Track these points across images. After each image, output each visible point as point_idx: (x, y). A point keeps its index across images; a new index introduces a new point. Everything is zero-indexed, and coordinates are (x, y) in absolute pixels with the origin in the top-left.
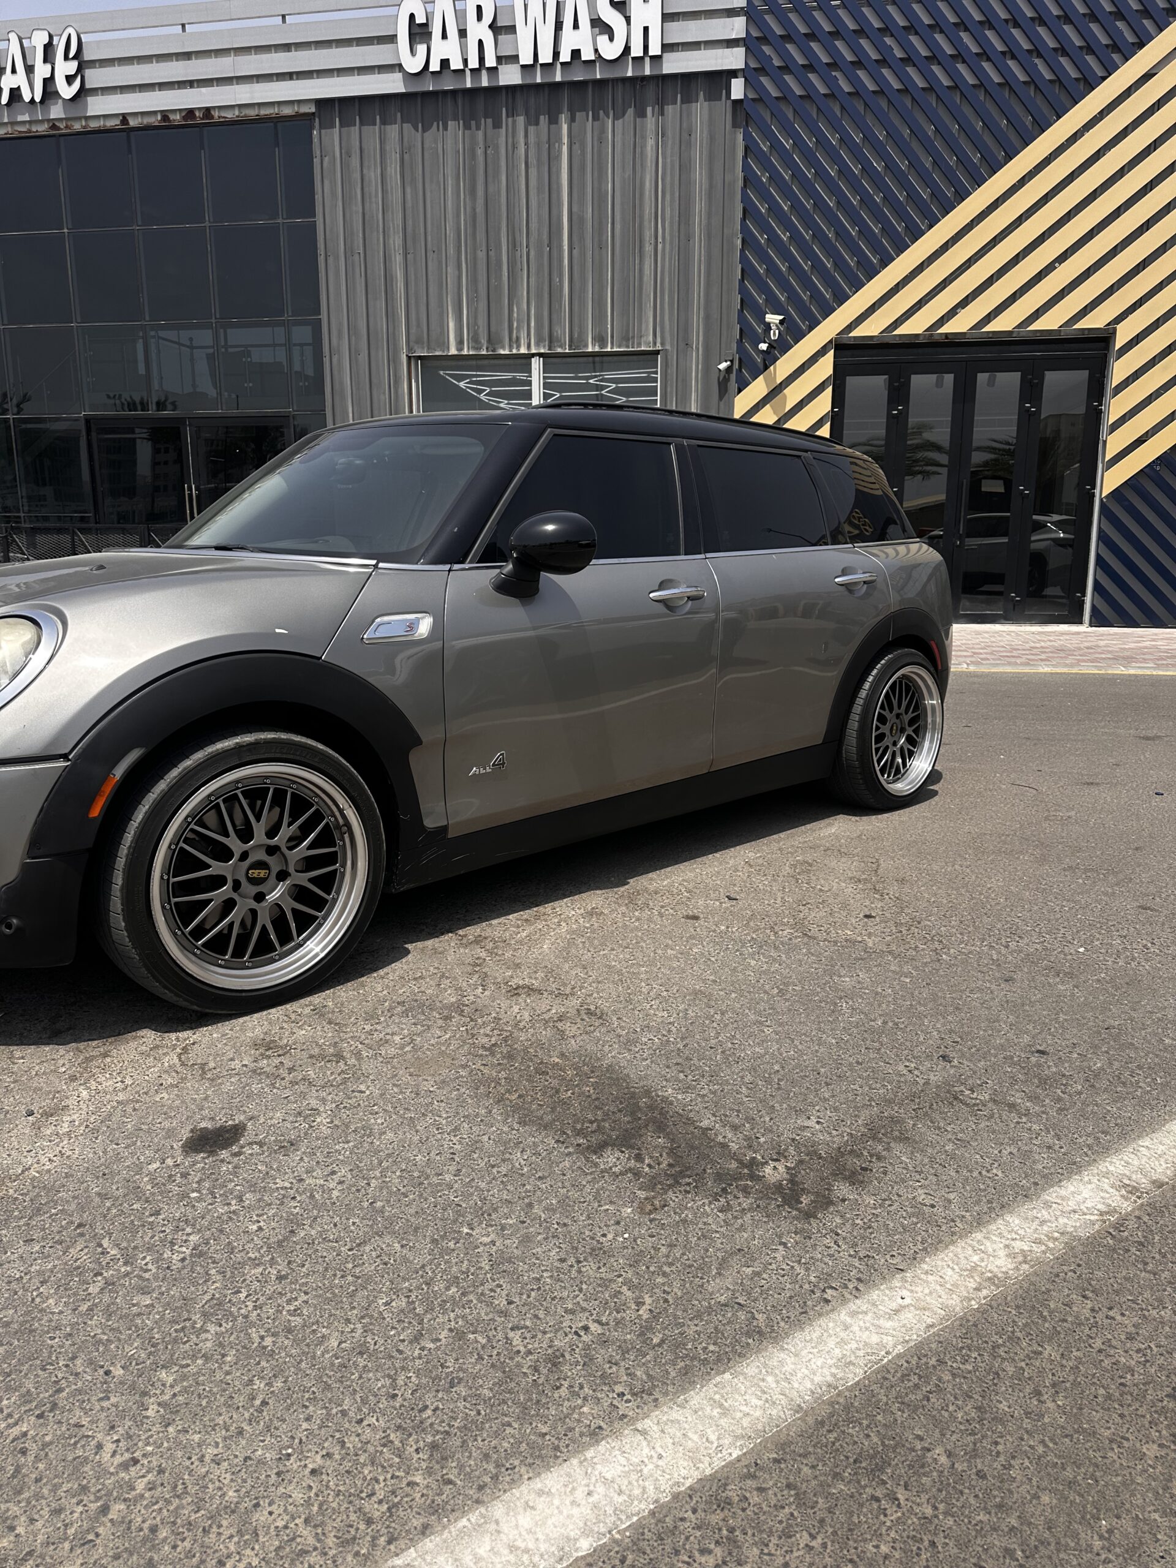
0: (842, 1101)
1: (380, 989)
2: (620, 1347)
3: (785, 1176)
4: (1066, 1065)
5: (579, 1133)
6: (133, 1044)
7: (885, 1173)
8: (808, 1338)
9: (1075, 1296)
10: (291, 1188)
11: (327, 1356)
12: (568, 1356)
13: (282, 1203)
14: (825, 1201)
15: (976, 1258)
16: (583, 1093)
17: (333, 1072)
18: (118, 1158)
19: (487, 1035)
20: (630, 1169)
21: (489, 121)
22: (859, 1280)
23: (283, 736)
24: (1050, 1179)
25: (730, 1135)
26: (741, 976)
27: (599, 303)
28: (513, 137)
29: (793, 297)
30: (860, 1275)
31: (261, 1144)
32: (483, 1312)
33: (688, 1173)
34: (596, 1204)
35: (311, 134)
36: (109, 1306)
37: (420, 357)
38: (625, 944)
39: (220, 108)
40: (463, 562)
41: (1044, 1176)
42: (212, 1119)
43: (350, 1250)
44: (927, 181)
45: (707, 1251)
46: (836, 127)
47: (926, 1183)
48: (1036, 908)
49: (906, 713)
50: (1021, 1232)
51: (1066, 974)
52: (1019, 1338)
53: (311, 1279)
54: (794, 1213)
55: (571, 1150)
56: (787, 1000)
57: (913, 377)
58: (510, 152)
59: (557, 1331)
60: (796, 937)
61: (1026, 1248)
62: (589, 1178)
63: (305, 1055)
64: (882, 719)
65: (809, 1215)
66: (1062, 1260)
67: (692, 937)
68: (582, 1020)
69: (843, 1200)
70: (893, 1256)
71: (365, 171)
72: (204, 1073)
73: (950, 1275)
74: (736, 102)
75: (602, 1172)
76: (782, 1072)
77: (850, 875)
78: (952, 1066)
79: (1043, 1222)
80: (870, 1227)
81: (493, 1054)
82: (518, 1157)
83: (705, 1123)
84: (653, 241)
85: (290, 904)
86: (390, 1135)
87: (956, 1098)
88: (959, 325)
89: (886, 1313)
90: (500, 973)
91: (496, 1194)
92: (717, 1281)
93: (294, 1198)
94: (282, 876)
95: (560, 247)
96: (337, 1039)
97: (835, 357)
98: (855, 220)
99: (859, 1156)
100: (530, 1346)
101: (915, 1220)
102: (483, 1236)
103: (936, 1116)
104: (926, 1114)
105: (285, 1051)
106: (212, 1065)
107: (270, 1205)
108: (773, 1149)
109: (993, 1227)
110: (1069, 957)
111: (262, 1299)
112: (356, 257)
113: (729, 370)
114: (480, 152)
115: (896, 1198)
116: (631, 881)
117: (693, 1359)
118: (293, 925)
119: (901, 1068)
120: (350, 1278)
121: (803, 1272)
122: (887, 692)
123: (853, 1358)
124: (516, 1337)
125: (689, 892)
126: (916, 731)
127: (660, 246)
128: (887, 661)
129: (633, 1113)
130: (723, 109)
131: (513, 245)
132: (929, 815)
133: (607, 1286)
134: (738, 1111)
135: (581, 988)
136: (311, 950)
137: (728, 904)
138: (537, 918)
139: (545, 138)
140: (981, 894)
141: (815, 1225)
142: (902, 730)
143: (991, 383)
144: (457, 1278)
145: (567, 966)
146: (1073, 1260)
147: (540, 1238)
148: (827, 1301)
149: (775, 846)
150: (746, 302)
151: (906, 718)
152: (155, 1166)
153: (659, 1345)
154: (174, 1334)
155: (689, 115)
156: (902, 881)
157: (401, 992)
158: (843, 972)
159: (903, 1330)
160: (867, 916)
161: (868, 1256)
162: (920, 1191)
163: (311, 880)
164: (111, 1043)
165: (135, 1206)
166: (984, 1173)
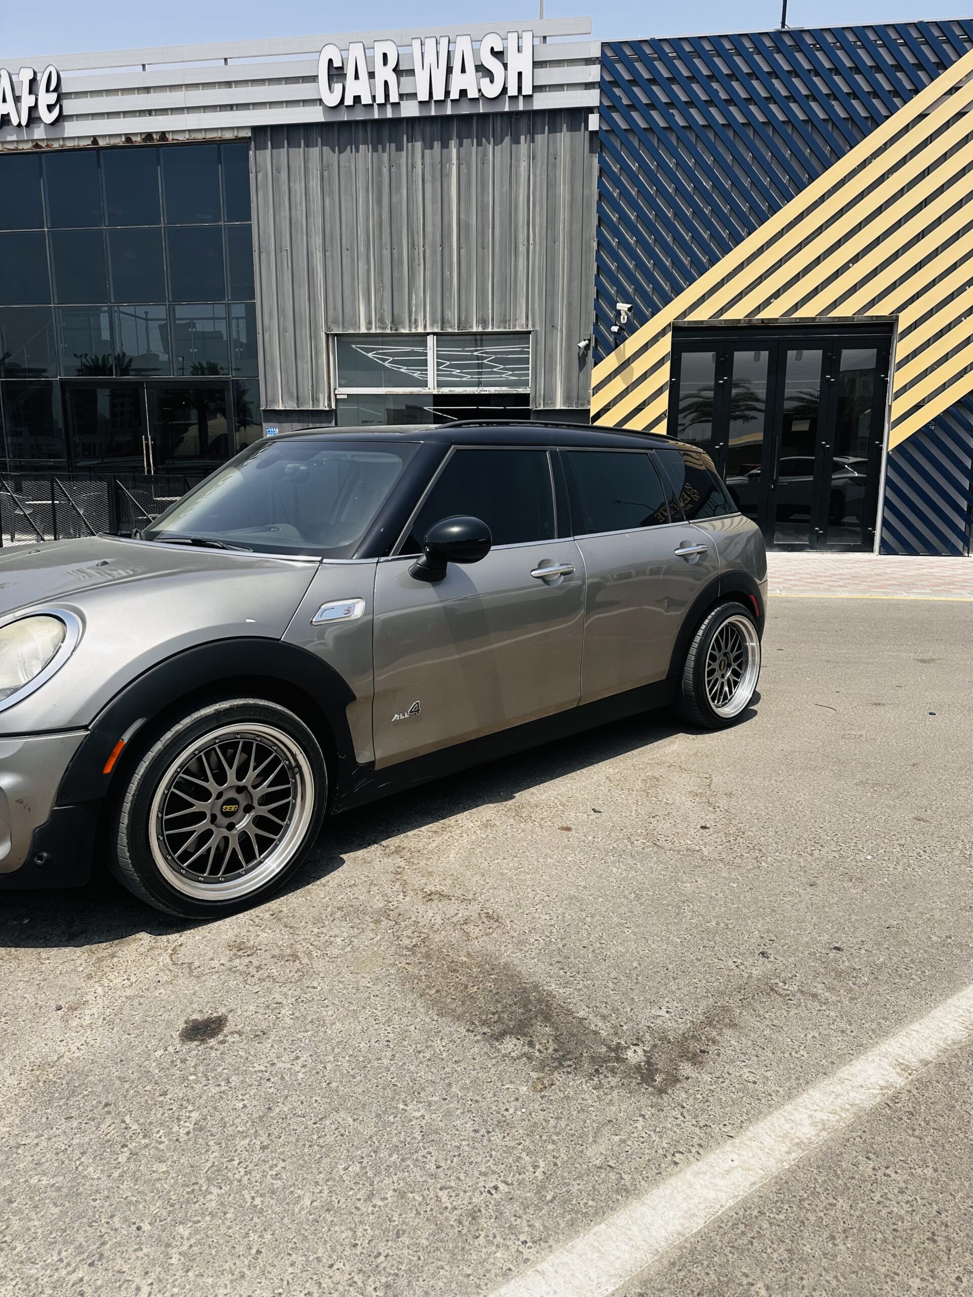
0: (686, 993)
1: (322, 896)
2: (522, 1203)
3: (644, 1059)
4: (857, 960)
5: (484, 1023)
6: (134, 946)
7: (718, 1055)
8: (662, 1194)
9: (861, 1158)
10: (266, 1071)
11: (303, 1213)
12: (483, 1211)
13: (260, 1085)
14: (674, 1079)
15: (787, 1127)
16: (486, 988)
17: (290, 970)
18: (131, 1046)
19: (409, 937)
20: (525, 1054)
21: (393, 145)
22: (700, 1145)
23: (251, 701)
24: (844, 1058)
25: (600, 1024)
26: (606, 883)
27: (482, 293)
28: (413, 158)
29: (639, 289)
30: (701, 1142)
31: (240, 1033)
32: (418, 1174)
33: (569, 1056)
34: (500, 1084)
35: (248, 154)
36: (135, 1173)
37: (336, 335)
38: (514, 854)
39: (173, 132)
40: (387, 555)
41: (839, 1057)
42: (201, 1011)
43: (315, 1123)
44: (747, 197)
45: (585, 1122)
46: (673, 153)
47: (750, 1063)
48: (834, 819)
49: (732, 651)
50: (822, 1104)
51: (857, 879)
52: (819, 1193)
53: (287, 1149)
54: (650, 1089)
55: (479, 1037)
56: (641, 904)
57: (736, 353)
58: (410, 170)
59: (474, 1191)
60: (648, 847)
61: (825, 1118)
62: (494, 1061)
63: (269, 956)
64: (713, 658)
65: (661, 1091)
66: (851, 1128)
67: (566, 847)
68: (483, 923)
69: (687, 1078)
70: (725, 1125)
71: (292, 184)
72: (191, 971)
73: (768, 1141)
74: (593, 133)
75: (503, 1056)
76: (639, 968)
77: (689, 790)
78: (769, 962)
79: (838, 1096)
80: (707, 1101)
81: (414, 954)
82: (438, 1044)
83: (581, 1014)
84: (525, 243)
85: (253, 832)
86: (338, 1025)
87: (772, 990)
88: (774, 312)
89: (720, 1173)
90: (416, 880)
91: (423, 1074)
92: (594, 1147)
93: (269, 1080)
94: (248, 809)
95: (450, 247)
96: (292, 941)
97: (673, 337)
98: (689, 227)
99: (699, 1040)
100: (455, 1203)
101: (741, 1094)
102: (415, 1110)
103: (757, 1005)
104: (749, 1004)
105: (253, 951)
106: (197, 964)
107: (251, 1085)
108: (634, 1035)
109: (799, 1100)
110: (860, 864)
111: (251, 1166)
112: (284, 253)
113: (587, 347)
114: (385, 170)
115: (726, 1076)
116: (517, 795)
117: (577, 1212)
118: (256, 848)
119: (730, 963)
120: (316, 1147)
121: (658, 1140)
122: (717, 637)
123: (696, 1211)
124: (443, 1194)
125: (563, 805)
126: (740, 666)
127: (531, 247)
128: (717, 613)
129: (525, 1006)
130: (582, 138)
131: (412, 245)
132: (750, 733)
133: (511, 1153)
134: (606, 1003)
135: (481, 893)
136: (270, 866)
137: (594, 816)
138: (444, 829)
139: (438, 159)
140: (791, 807)
141: (665, 1099)
142: (729, 665)
143: (798, 358)
144: (397, 1146)
145: (469, 873)
146: (859, 1127)
147: (458, 1112)
148: (676, 1163)
149: (629, 762)
150: (601, 292)
151: (732, 656)
152: (160, 1053)
153: (551, 1201)
154: (186, 1196)
155: (555, 142)
156: (730, 795)
157: (339, 898)
158: (685, 879)
159: (733, 1187)
160: (703, 828)
161: (706, 1125)
162: (746, 1070)
163: (270, 811)
164: (116, 945)
165: (147, 1088)
166: (794, 1054)
